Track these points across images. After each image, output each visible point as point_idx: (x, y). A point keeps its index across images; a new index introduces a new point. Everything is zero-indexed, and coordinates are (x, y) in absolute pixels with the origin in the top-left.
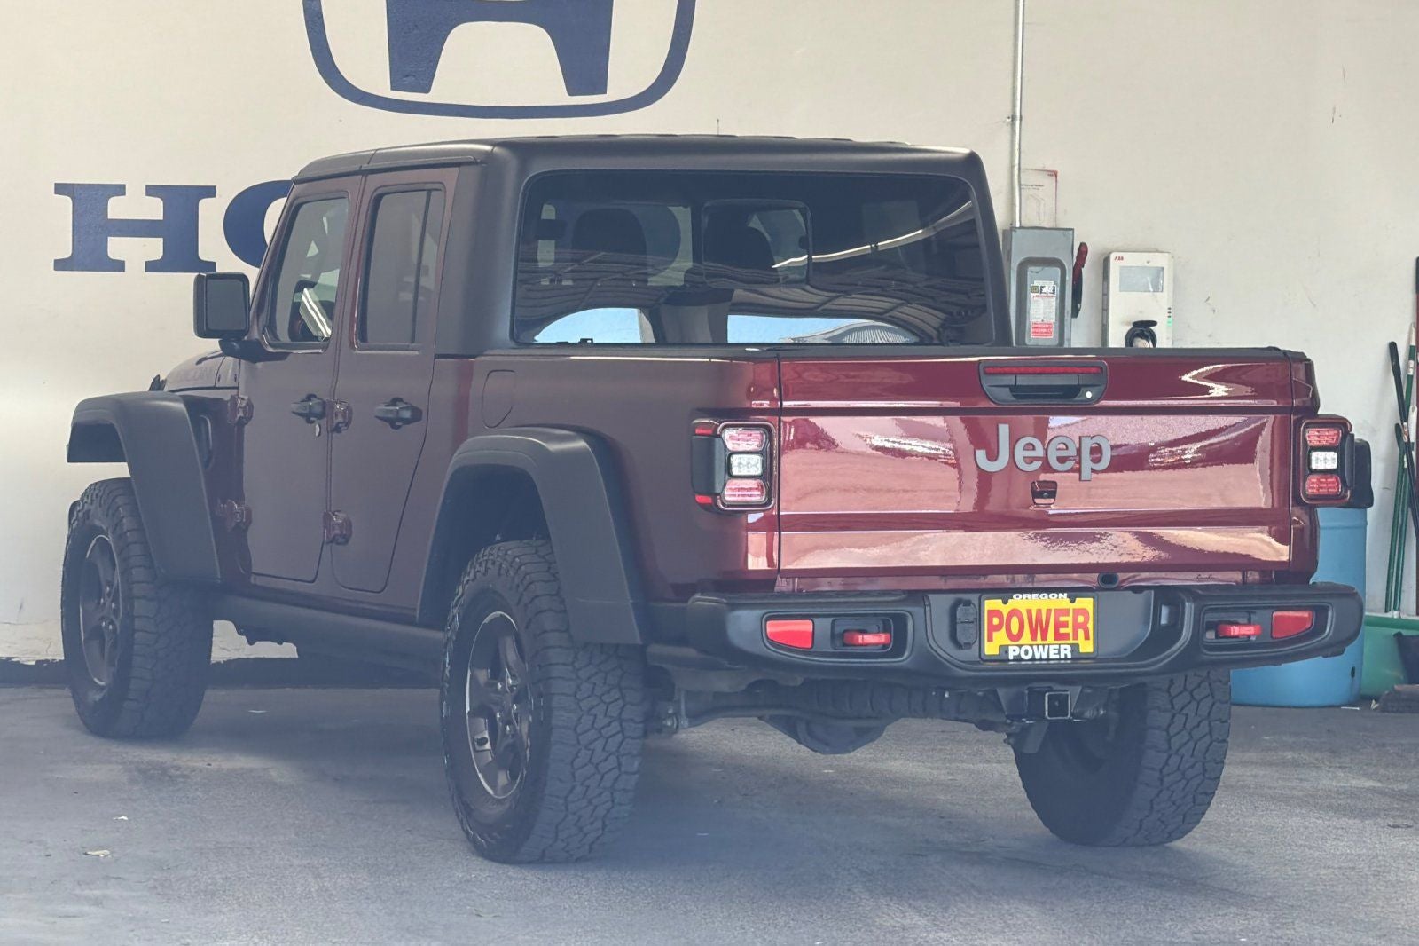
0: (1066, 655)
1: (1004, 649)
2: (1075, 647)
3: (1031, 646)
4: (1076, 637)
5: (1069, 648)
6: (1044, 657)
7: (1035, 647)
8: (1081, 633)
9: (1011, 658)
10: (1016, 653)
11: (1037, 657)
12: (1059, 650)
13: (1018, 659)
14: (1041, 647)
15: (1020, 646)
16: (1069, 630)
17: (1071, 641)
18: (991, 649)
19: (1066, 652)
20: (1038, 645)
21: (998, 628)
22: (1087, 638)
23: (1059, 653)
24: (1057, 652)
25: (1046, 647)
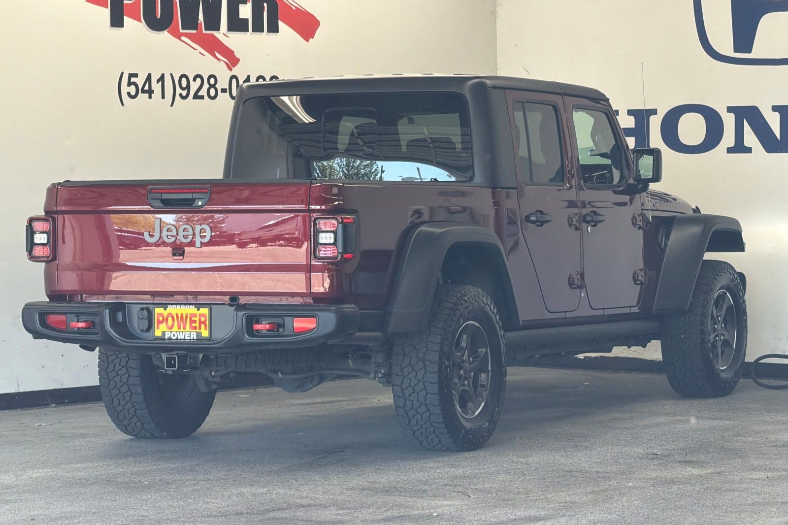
0: (193, 337)
1: (164, 333)
2: (199, 334)
3: (177, 332)
4: (200, 328)
5: (195, 334)
6: (183, 338)
7: (178, 333)
8: (203, 326)
9: (166, 338)
10: (169, 336)
11: (179, 338)
12: (190, 334)
13: (170, 339)
14: (181, 333)
15: (171, 332)
16: (197, 325)
17: (198, 330)
18: (158, 333)
19: (194, 336)
20: (180, 332)
21: (162, 322)
22: (206, 329)
23: (190, 336)
24: (189, 335)
25: (184, 333)
